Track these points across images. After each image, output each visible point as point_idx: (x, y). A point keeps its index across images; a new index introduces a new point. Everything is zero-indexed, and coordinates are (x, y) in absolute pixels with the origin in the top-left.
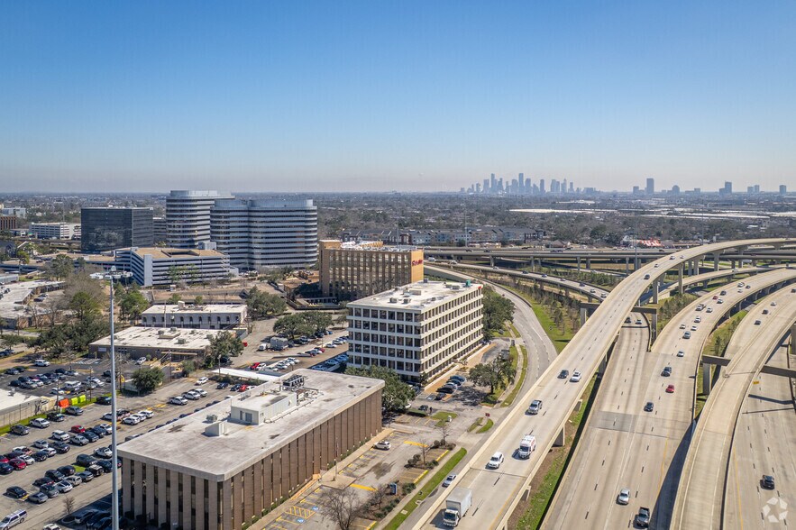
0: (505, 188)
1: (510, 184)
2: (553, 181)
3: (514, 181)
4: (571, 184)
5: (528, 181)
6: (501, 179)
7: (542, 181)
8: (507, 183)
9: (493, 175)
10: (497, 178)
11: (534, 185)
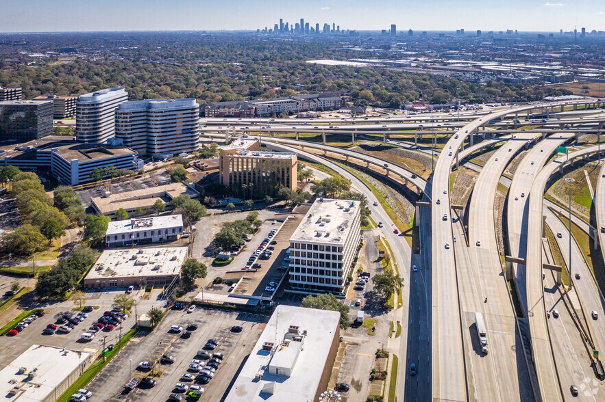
0: (290, 29)
1: (294, 27)
2: (326, 25)
3: (297, 25)
4: (338, 27)
5: (307, 24)
6: (287, 23)
7: (317, 25)
8: (292, 26)
9: (281, 20)
10: (284, 22)
11: (312, 28)
